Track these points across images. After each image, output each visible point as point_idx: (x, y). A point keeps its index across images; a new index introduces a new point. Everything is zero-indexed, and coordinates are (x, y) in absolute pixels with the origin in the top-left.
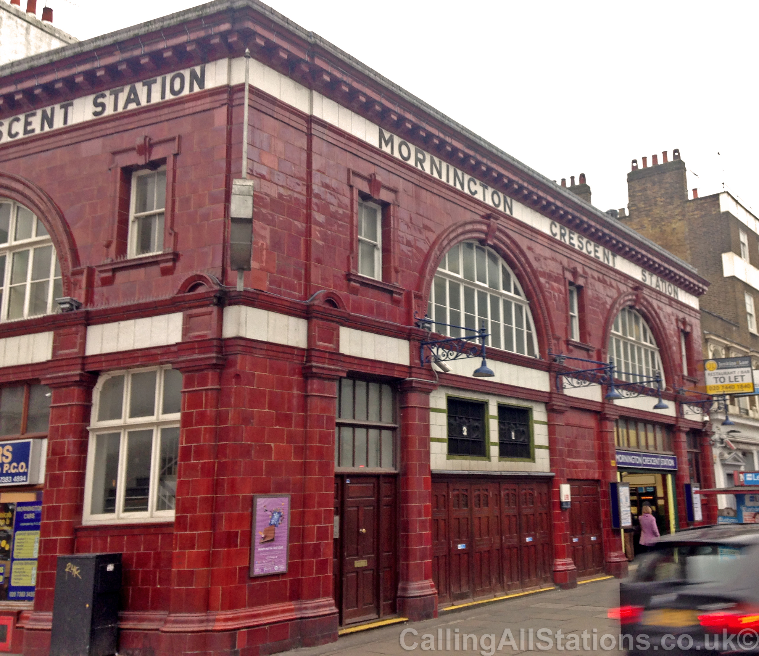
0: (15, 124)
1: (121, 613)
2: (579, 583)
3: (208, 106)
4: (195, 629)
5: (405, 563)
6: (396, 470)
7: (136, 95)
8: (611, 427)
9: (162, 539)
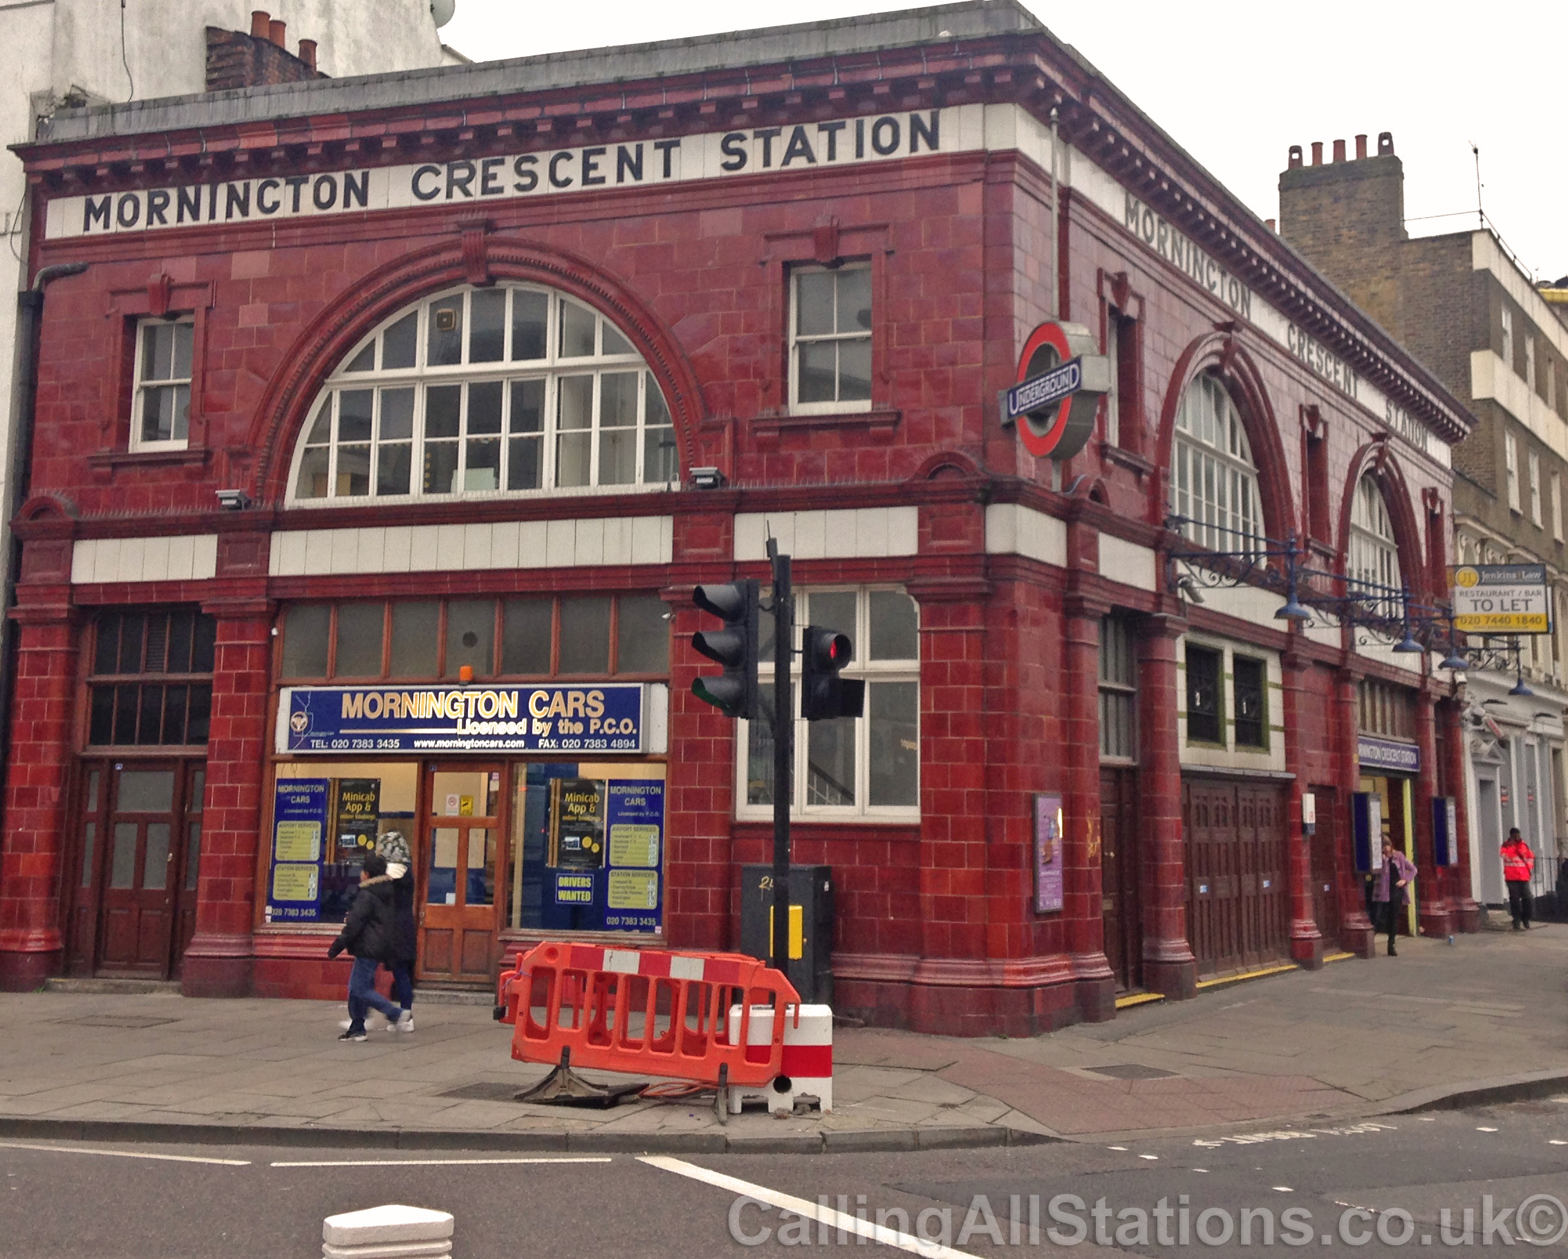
0: (561, 164)
1: (837, 956)
2: (1325, 960)
3: (948, 180)
4: (978, 983)
5: (1153, 908)
6: (1134, 760)
7: (805, 143)
8: (1354, 695)
9: (892, 850)
